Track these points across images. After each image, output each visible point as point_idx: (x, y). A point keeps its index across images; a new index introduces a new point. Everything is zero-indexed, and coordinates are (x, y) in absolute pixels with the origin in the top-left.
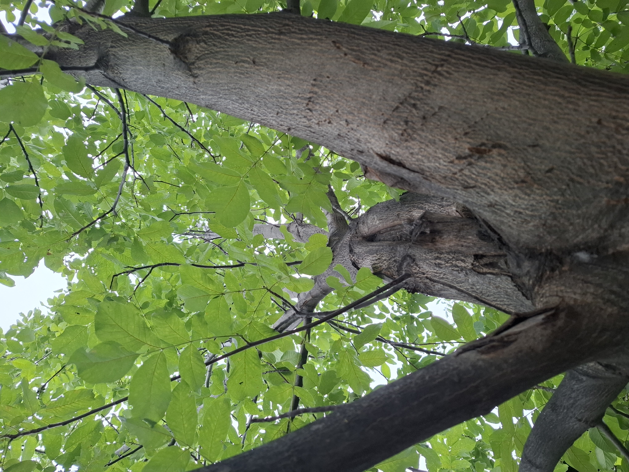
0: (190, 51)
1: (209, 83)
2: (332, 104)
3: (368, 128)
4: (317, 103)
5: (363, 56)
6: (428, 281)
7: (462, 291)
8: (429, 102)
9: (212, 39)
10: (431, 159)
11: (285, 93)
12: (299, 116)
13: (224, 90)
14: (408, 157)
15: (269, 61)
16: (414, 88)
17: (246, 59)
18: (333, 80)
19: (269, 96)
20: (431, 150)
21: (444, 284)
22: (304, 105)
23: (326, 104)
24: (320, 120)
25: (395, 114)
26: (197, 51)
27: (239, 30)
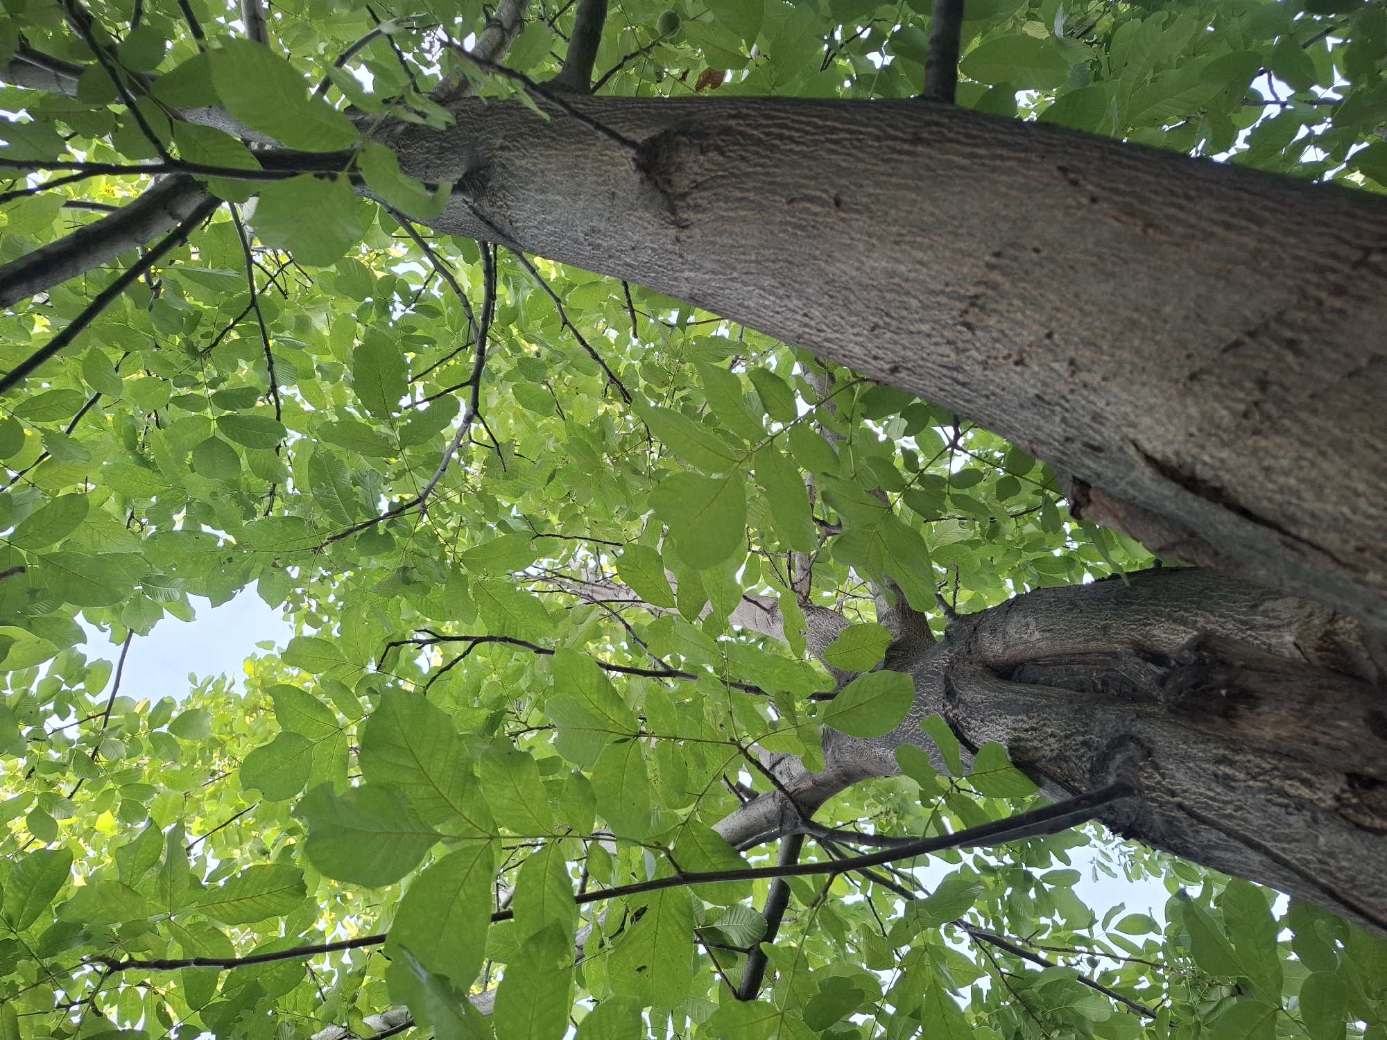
0: (680, 168)
1: (713, 243)
2: (1037, 316)
3: (1136, 387)
4: (994, 311)
5: (1146, 208)
6: (1181, 815)
7: (1286, 864)
8: (1341, 339)
9: (740, 144)
10: (1328, 491)
11: (907, 280)
12: (934, 340)
13: (746, 262)
14: (1252, 477)
15: (877, 200)
16: (1294, 299)
17: (819, 193)
18: (1049, 259)
19: (860, 284)
20: (1332, 467)
21: (1230, 833)
22: (955, 313)
23: (1019, 316)
24: (994, 354)
25: (1230, 358)
26: (699, 171)
27: (808, 128)
